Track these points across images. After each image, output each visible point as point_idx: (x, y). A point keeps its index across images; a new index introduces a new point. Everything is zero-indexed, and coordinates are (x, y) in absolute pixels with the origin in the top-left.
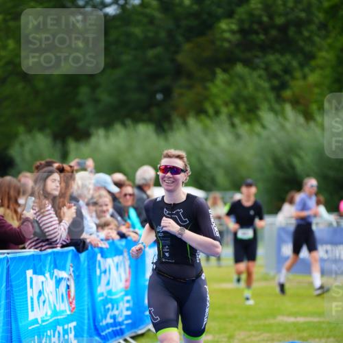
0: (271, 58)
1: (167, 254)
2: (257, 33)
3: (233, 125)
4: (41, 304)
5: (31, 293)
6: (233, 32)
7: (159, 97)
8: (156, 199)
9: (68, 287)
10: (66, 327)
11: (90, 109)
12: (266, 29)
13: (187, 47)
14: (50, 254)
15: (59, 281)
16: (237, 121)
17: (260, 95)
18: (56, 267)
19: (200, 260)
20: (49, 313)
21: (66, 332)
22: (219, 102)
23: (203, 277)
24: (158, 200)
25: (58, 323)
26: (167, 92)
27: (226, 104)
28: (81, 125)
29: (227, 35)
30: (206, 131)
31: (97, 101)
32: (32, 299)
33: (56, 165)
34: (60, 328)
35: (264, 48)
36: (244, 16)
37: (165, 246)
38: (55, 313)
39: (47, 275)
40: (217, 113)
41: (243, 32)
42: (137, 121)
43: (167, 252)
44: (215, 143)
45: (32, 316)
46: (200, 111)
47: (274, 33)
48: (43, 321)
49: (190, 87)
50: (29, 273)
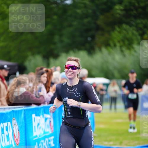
0: (139, 21)
1: (69, 113)
2: (132, 10)
3: (122, 51)
4: (39, 129)
5: (35, 124)
6: (121, 10)
7: (89, 39)
8: (63, 84)
9: (50, 122)
10: (49, 138)
11: (59, 45)
12: (136, 9)
13: (101, 17)
14: (42, 107)
15: (46, 119)
16: (124, 49)
17: (134, 38)
18: (45, 113)
19: (87, 116)
20: (42, 133)
21: (49, 141)
22: (116, 41)
23: (89, 125)
24: (64, 84)
25: (46, 137)
26: (93, 37)
27: (119, 42)
28: (56, 52)
29: (119, 12)
30: (110, 53)
31: (62, 41)
32: (35, 127)
33: (44, 69)
34: (47, 139)
35: (136, 17)
36: (127, 4)
37: (68, 108)
38: (45, 133)
39: (41, 116)
40: (115, 46)
41: (126, 10)
42: (80, 49)
43: (69, 112)
44: (114, 59)
45: (35, 134)
46: (107, 45)
47: (140, 10)
48: (40, 136)
49: (103, 35)
50: (34, 115)
